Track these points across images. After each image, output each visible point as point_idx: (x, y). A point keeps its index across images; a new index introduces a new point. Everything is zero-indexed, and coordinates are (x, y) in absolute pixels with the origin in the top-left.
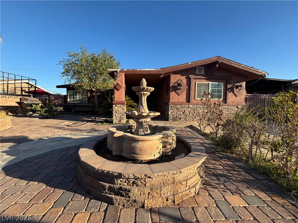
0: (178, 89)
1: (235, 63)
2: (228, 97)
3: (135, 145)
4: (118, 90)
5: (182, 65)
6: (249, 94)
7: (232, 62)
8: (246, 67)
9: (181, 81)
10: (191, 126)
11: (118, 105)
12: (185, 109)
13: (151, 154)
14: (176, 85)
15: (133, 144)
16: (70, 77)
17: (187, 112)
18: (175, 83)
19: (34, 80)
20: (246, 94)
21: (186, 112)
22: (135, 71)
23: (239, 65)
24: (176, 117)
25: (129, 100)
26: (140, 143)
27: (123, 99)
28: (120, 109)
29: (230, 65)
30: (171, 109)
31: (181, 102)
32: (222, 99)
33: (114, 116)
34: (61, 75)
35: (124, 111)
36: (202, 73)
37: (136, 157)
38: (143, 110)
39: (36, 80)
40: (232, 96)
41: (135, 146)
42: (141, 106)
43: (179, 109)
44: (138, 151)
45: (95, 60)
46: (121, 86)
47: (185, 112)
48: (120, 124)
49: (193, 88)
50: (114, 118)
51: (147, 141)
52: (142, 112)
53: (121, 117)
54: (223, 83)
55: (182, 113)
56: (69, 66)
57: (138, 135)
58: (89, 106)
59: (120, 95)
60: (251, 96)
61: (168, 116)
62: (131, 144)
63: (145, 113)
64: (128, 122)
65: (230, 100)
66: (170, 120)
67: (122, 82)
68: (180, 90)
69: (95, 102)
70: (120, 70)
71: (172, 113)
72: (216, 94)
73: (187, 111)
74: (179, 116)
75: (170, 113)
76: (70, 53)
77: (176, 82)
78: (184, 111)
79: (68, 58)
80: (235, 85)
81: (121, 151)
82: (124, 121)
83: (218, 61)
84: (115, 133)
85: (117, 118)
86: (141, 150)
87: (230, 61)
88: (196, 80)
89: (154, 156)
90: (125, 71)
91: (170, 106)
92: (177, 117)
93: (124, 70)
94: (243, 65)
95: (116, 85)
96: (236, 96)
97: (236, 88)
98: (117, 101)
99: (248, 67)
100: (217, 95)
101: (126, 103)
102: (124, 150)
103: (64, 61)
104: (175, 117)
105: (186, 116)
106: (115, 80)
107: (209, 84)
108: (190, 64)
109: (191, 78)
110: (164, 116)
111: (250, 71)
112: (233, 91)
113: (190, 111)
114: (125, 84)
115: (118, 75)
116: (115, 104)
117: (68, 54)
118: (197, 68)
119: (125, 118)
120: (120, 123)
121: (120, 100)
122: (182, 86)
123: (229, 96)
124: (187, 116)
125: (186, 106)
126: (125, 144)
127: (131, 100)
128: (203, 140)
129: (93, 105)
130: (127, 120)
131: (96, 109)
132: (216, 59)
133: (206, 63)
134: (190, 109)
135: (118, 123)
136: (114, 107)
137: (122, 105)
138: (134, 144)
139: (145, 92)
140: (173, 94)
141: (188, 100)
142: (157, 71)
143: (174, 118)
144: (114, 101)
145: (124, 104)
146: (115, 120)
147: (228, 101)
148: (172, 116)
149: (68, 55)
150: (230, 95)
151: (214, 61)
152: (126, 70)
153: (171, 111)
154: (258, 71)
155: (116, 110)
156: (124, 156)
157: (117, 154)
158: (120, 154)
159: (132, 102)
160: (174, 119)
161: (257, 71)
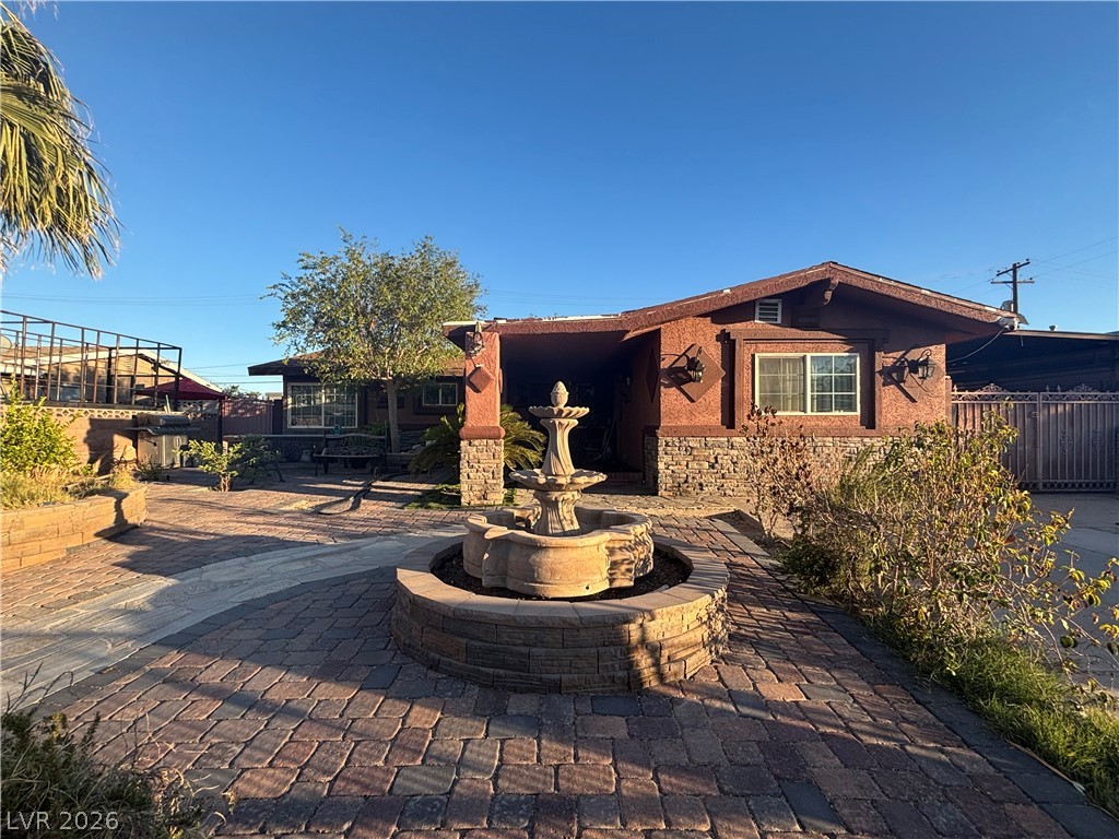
0: (691, 380)
1: (896, 284)
2: (881, 403)
3: (538, 559)
4: (477, 391)
5: (697, 297)
6: (967, 393)
7: (881, 280)
8: (935, 295)
9: (700, 351)
10: (737, 513)
11: (476, 442)
12: (718, 451)
13: (579, 582)
14: (683, 363)
15: (533, 557)
16: (301, 340)
17: (725, 461)
18: (680, 357)
19: (175, 348)
20: (956, 393)
21: (720, 461)
22: (535, 326)
23: (912, 291)
24: (686, 482)
25: (513, 420)
26: (551, 553)
27: (495, 421)
28: (483, 456)
29: (876, 293)
30: (666, 453)
31: (701, 427)
32: (858, 413)
33: (463, 478)
34: (274, 332)
35: (497, 461)
36: (776, 320)
37: (542, 588)
38: (560, 468)
39: (180, 349)
40: (896, 400)
41: (540, 562)
42: (553, 457)
43: (695, 453)
44: (545, 574)
45: (390, 276)
46: (488, 379)
47: (717, 462)
48: (486, 506)
49: (747, 374)
50: (464, 487)
51: (570, 550)
52: (556, 475)
53: (488, 481)
54: (858, 354)
55: (706, 465)
56: (302, 299)
57: (547, 534)
58: (367, 442)
59: (485, 407)
60: (976, 399)
61: (656, 478)
62: (529, 556)
63: (565, 476)
64: (509, 499)
65: (889, 415)
66: (665, 494)
67: (490, 361)
68: (696, 383)
69: (388, 425)
70: (483, 323)
71: (671, 467)
72: (833, 393)
73: (726, 457)
74: (698, 477)
75: (661, 466)
76: (309, 257)
77: (684, 354)
78: (716, 458)
79: (302, 273)
80: (906, 360)
81: (504, 575)
82: (498, 496)
83: (829, 280)
84: (487, 530)
85: (476, 487)
86: (553, 572)
87: (876, 279)
88: (754, 347)
89: (587, 588)
90: (502, 326)
91: (662, 442)
92: (690, 480)
93: (500, 322)
94: (923, 291)
95: (471, 375)
96: (914, 401)
97: (910, 372)
98: (473, 428)
99: (943, 297)
100: (839, 400)
101: (503, 433)
102: (510, 572)
103: (286, 282)
104: (682, 480)
105: (723, 476)
106: (469, 356)
107: (804, 358)
108: (727, 295)
109: (734, 340)
110: (644, 478)
111: (955, 311)
112: (898, 383)
113: (735, 459)
114: (501, 367)
115: (480, 342)
116: (467, 439)
117: (302, 260)
118: (757, 304)
119: (503, 484)
120: (485, 502)
121: (484, 424)
122: (701, 370)
123: (885, 401)
124: (727, 475)
125: (722, 439)
126: (512, 558)
127: (521, 420)
128: (758, 560)
129: (383, 437)
130: (506, 491)
131: (391, 452)
132: (822, 272)
133: (787, 289)
134: (735, 452)
135: (478, 502)
136: (463, 449)
137: (491, 442)
138: (535, 557)
139: (562, 421)
140: (670, 398)
141: (729, 420)
142: (610, 322)
143: (680, 486)
144: (463, 430)
145: (499, 438)
146: (468, 491)
147: (880, 421)
148: (671, 476)
149: (302, 264)
150: (887, 396)
151: (815, 279)
152: (504, 322)
153: (667, 459)
154: (986, 311)
155: (471, 457)
156: (511, 588)
157: (493, 584)
158: (501, 585)
159: (524, 428)
160: (679, 490)
161: (980, 310)
